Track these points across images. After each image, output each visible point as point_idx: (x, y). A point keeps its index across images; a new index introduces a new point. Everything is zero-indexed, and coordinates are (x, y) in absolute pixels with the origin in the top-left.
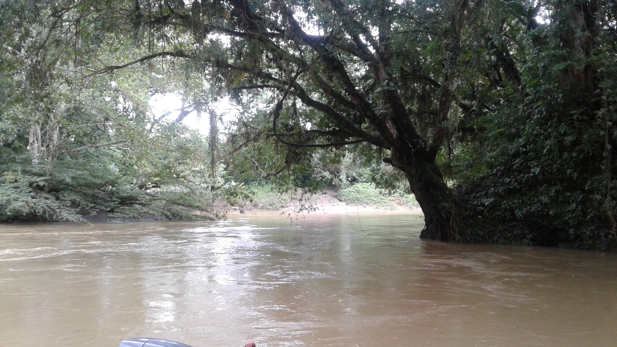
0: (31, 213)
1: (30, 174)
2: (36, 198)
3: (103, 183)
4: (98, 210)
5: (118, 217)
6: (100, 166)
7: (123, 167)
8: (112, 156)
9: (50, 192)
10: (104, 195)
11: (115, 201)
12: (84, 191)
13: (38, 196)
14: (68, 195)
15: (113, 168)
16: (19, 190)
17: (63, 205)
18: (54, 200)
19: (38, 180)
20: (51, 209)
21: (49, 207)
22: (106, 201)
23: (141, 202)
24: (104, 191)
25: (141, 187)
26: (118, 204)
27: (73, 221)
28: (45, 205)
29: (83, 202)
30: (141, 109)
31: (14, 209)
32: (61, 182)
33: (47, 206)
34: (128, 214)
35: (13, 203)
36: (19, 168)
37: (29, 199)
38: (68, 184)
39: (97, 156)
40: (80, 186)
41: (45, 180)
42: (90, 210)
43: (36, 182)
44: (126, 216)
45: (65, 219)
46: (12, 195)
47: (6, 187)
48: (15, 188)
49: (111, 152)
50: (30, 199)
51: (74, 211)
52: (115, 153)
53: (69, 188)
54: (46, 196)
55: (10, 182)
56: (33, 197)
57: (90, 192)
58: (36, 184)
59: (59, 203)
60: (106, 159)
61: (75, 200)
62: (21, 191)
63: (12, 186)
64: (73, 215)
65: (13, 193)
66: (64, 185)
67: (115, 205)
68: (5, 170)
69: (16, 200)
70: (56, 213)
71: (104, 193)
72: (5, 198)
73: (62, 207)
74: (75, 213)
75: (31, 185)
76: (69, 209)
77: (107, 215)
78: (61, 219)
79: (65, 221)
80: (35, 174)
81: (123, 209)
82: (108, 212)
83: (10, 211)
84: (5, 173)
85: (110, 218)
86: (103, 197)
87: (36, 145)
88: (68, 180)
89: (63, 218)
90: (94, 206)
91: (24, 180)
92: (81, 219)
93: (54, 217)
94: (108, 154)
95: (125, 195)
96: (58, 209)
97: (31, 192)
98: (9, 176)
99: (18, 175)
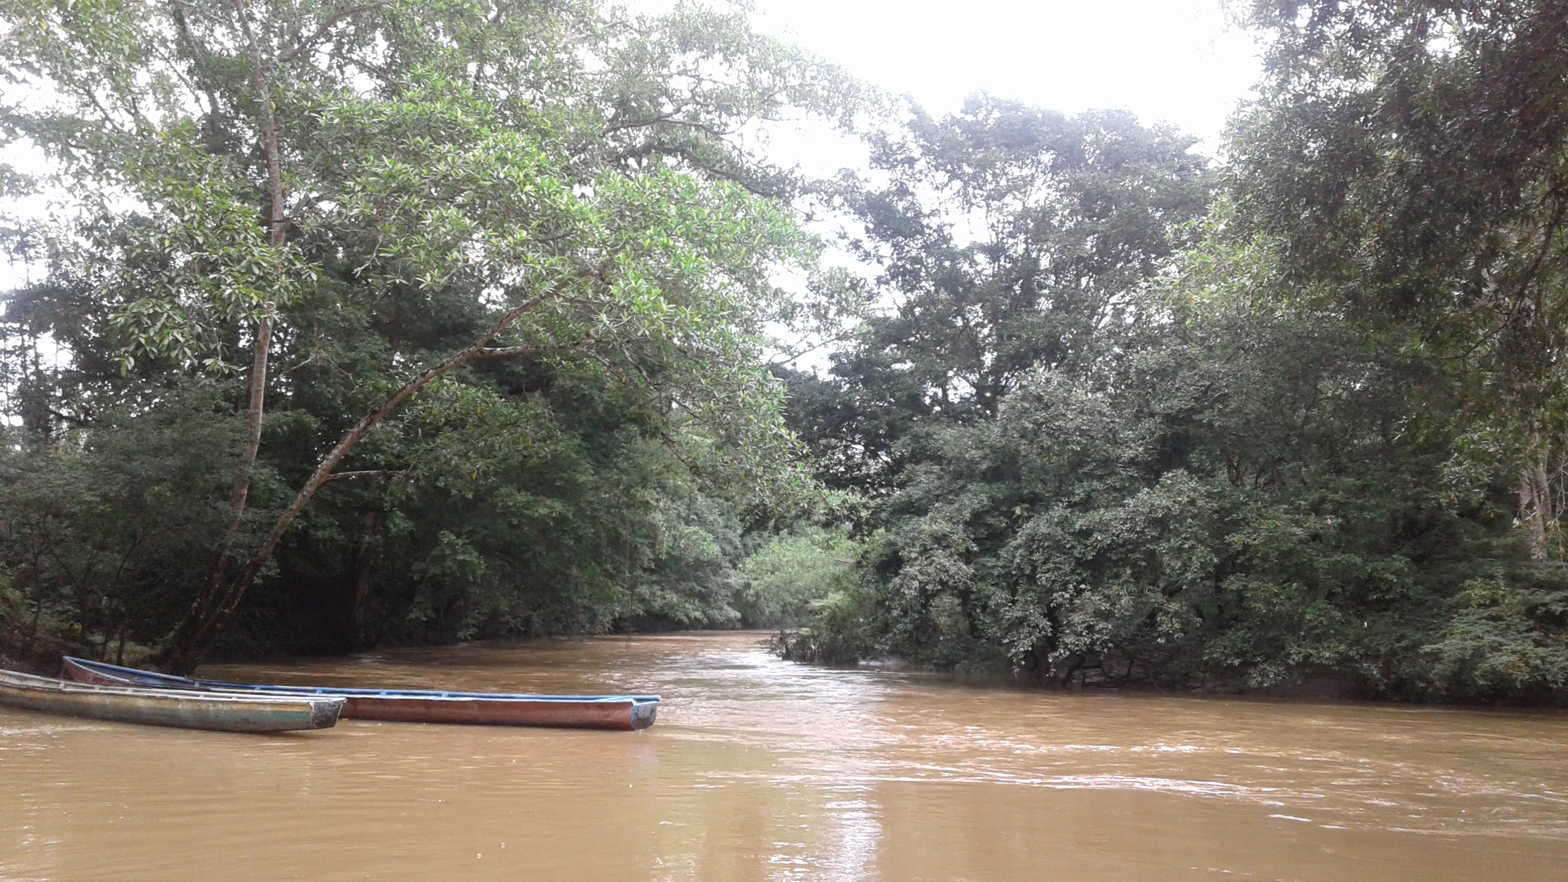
0: (1537, 683)
1: (1526, 584)
2: (1546, 646)
13: (1549, 641)
16: (1502, 624)
19: (1548, 598)
31: (1494, 671)
35: (1488, 655)
36: (1500, 570)
37: (1529, 647)
41: (1565, 600)
43: (1545, 605)
46: (1486, 637)
47: (1473, 618)
48: (1495, 619)
50: (1531, 647)
55: (1480, 606)
56: (1538, 644)
58: (1544, 609)
62: (1508, 627)
63: (1485, 615)
65: (1488, 632)
68: (1466, 577)
72: (1470, 644)
75: (1530, 611)
80: (1540, 585)
83: (1483, 676)
84: (1468, 582)
87: (1538, 511)
91: (1514, 599)
97: (1530, 630)
98: (1477, 590)
99: (1499, 588)
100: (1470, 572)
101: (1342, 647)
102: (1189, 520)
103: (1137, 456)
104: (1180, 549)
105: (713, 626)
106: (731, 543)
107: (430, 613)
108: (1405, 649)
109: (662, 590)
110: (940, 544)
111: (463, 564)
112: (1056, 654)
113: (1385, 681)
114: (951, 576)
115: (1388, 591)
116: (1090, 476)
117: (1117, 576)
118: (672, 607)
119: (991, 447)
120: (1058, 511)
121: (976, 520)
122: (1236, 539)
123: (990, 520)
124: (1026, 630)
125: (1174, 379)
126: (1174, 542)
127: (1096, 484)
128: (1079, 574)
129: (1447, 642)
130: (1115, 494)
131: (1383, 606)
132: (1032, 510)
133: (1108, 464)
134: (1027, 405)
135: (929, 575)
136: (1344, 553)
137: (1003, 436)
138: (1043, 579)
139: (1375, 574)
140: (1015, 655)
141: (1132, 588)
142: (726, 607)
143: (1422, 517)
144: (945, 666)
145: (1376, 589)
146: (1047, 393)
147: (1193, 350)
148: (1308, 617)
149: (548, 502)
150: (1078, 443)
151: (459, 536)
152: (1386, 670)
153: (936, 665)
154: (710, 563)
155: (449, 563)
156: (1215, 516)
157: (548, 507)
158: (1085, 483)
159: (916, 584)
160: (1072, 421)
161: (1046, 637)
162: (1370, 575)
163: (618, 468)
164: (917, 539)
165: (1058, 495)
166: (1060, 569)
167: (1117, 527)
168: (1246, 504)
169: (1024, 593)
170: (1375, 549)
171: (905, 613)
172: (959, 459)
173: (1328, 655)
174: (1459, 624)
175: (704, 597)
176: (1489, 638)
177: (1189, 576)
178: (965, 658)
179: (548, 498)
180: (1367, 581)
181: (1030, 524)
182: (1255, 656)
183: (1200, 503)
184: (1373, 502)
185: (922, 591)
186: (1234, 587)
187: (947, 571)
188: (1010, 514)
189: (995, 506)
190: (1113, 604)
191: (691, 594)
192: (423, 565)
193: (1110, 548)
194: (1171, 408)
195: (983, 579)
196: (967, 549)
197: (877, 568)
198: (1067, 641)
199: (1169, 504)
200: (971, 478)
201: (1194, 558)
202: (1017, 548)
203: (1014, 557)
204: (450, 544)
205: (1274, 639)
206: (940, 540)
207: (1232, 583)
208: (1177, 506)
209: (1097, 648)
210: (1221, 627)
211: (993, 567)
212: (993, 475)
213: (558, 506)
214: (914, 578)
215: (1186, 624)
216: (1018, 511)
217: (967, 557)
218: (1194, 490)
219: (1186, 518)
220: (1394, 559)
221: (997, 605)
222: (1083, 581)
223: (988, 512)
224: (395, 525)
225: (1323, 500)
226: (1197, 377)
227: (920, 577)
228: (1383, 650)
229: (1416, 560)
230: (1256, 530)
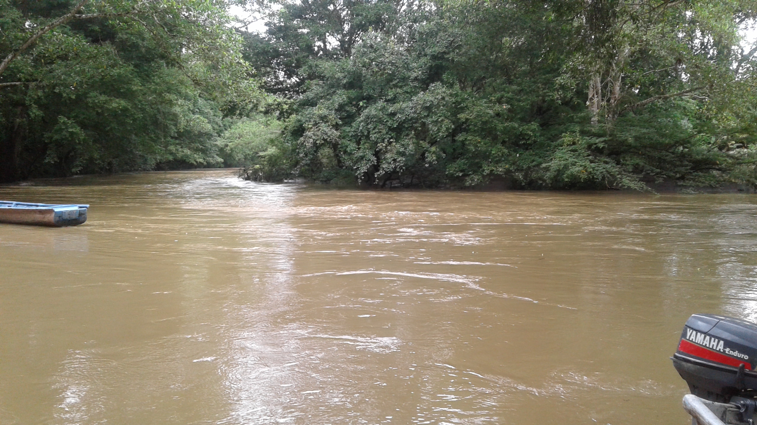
0: (589, 180)
1: (588, 135)
2: (595, 163)
3: (672, 142)
4: (664, 176)
5: (690, 186)
6: (669, 121)
7: (698, 121)
8: (684, 108)
9: (609, 155)
10: (674, 157)
11: (687, 166)
12: (649, 154)
13: (596, 161)
14: (630, 159)
15: (686, 124)
16: (577, 153)
17: (624, 170)
18: (614, 165)
19: (597, 141)
20: (611, 175)
21: (609, 173)
22: (675, 166)
23: (720, 166)
24: (673, 153)
25: (721, 148)
26: (691, 169)
27: (635, 189)
28: (604, 170)
29: (648, 167)
30: (725, 42)
31: (572, 175)
32: (623, 143)
33: (607, 171)
34: (703, 183)
35: (570, 167)
36: (578, 128)
37: (587, 163)
38: (630, 146)
39: (666, 110)
40: (645, 147)
41: (605, 141)
42: (655, 177)
43: (596, 144)
44: (700, 184)
45: (626, 187)
46: (570, 159)
47: (564, 151)
48: (573, 151)
49: (683, 104)
50: (589, 163)
51: (637, 178)
52: (689, 104)
53: (632, 150)
54: (605, 159)
55: (568, 145)
56: (591, 162)
57: (656, 154)
58: (595, 146)
59: (620, 168)
60: (677, 113)
61: (637, 164)
62: (579, 155)
63: (570, 149)
64: (636, 183)
65: (571, 157)
66: (627, 146)
67: (687, 170)
68: (563, 132)
69: (574, 164)
70: (616, 179)
71: (673, 156)
72: (563, 162)
73: (623, 173)
74: (638, 179)
75: (589, 147)
76: (630, 175)
77: (676, 183)
78: (621, 187)
79: (626, 189)
80: (594, 135)
81: (696, 176)
82: (678, 179)
83: (567, 177)
84: (563, 134)
85: (680, 186)
86: (672, 161)
87: (596, 100)
88: (631, 140)
89: (624, 186)
90: (661, 172)
91: (582, 142)
92: (645, 188)
93: (615, 184)
94: (679, 107)
95: (699, 157)
96: (618, 175)
97: (589, 155)
98: (567, 138)
99: (576, 137)
100: (564, 130)
101: (507, 166)
102: (442, 107)
103: (418, 76)
104: (437, 121)
105: (209, 166)
106: (217, 124)
107: (56, 159)
108: (534, 166)
109: (182, 148)
110: (323, 120)
111: (72, 133)
112: (379, 173)
113: (525, 181)
114: (329, 136)
115: (528, 139)
116: (396, 86)
117: (407, 135)
118: (187, 156)
119: (349, 72)
120: (380, 104)
121: (341, 108)
122: (462, 116)
123: (348, 109)
124: (365, 162)
125: (436, 37)
126: (434, 118)
127: (399, 90)
128: (390, 135)
129: (553, 162)
130: (407, 95)
131: (527, 147)
132: (368, 104)
133: (404, 79)
134: (366, 50)
135: (318, 136)
136: (510, 122)
137: (354, 66)
138: (373, 137)
139: (523, 132)
140: (359, 174)
141: (414, 140)
142: (215, 156)
143: (545, 105)
144: (325, 181)
145: (523, 139)
146: (376, 44)
147: (445, 22)
148: (493, 152)
149: (117, 100)
150: (390, 69)
151: (69, 118)
152: (525, 176)
153: (321, 181)
154: (206, 134)
155: (64, 133)
156: (453, 105)
157: (117, 103)
158: (393, 90)
159: (311, 140)
160: (387, 58)
161: (374, 165)
162: (521, 132)
163: (154, 82)
164: (312, 118)
165: (380, 97)
166: (380, 132)
167: (409, 111)
168: (467, 99)
169: (363, 144)
170: (523, 120)
171: (306, 155)
172: (332, 77)
173: (501, 170)
174: (558, 154)
175: (204, 151)
176: (571, 160)
177: (441, 134)
178: (335, 177)
179: (117, 98)
180: (520, 135)
181: (367, 110)
182: (469, 171)
183: (447, 99)
184: (524, 97)
185: (315, 143)
186: (461, 139)
187: (327, 134)
188: (357, 105)
189: (350, 101)
190: (406, 149)
191: (197, 150)
192: (50, 135)
193: (404, 122)
194: (434, 51)
195: (344, 138)
196: (336, 123)
197: (292, 133)
198: (384, 166)
199: (432, 99)
200: (338, 87)
201: (443, 126)
202: (360, 122)
203: (359, 126)
204: (64, 123)
205: (477, 163)
206: (324, 118)
207: (460, 137)
208: (436, 100)
209: (398, 170)
210: (454, 158)
211: (349, 132)
212: (350, 86)
213: (123, 103)
214: (310, 138)
215: (439, 158)
216: (361, 104)
217: (336, 127)
218: (444, 92)
219: (440, 106)
220: (532, 124)
221: (351, 150)
222: (392, 138)
223: (346, 104)
224: (33, 113)
225: (502, 97)
226: (447, 36)
227: (313, 137)
228: (525, 167)
229: (542, 125)
230: (472, 112)
